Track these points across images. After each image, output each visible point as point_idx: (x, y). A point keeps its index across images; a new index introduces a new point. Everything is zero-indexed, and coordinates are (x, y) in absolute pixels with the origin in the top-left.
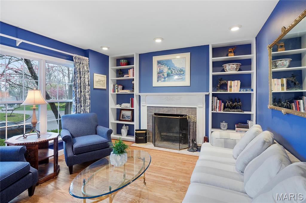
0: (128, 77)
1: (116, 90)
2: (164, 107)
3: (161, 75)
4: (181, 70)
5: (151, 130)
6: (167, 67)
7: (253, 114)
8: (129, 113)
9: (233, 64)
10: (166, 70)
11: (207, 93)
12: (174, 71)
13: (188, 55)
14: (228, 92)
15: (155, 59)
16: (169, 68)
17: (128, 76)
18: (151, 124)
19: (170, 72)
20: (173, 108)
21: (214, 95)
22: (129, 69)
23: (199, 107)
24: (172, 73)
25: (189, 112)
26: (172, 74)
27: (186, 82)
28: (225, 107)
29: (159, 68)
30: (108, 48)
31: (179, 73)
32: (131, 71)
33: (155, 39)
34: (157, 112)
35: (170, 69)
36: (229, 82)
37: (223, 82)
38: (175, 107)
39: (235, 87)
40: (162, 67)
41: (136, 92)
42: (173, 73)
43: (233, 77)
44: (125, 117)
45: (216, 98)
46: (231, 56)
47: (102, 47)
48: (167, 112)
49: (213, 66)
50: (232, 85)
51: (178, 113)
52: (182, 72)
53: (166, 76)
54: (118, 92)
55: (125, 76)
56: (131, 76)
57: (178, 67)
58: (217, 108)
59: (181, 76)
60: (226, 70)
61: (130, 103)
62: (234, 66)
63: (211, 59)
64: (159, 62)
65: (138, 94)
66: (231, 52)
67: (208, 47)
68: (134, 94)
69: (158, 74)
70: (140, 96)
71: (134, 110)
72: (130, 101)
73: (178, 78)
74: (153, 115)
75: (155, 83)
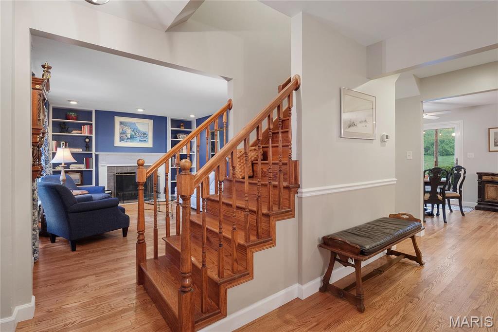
0: (82, 133)
2: (127, 166)
3: (124, 135)
4: (144, 134)
6: (131, 128)
7: (194, 168)
8: (77, 176)
10: (129, 132)
12: (137, 133)
13: (151, 122)
14: (181, 153)
15: (118, 120)
16: (132, 130)
17: (80, 132)
18: (112, 184)
19: (133, 133)
22: (84, 124)
24: (135, 135)
26: (136, 136)
27: (150, 144)
29: (121, 129)
32: (86, 128)
33: (137, 109)
34: (119, 171)
39: (184, 150)
40: (124, 128)
41: (93, 152)
42: (137, 135)
45: (173, 157)
46: (182, 129)
47: (70, 101)
48: (131, 171)
49: (172, 134)
52: (146, 135)
53: (129, 137)
56: (87, 132)
57: (141, 130)
58: (174, 164)
59: (144, 139)
60: (180, 138)
61: (83, 164)
63: (169, 129)
64: (121, 123)
65: (97, 153)
66: (182, 126)
67: (166, 118)
68: (91, 154)
69: (120, 134)
70: (97, 156)
71: (91, 171)
72: (85, 162)
73: (141, 140)
74: (114, 175)
75: (117, 143)
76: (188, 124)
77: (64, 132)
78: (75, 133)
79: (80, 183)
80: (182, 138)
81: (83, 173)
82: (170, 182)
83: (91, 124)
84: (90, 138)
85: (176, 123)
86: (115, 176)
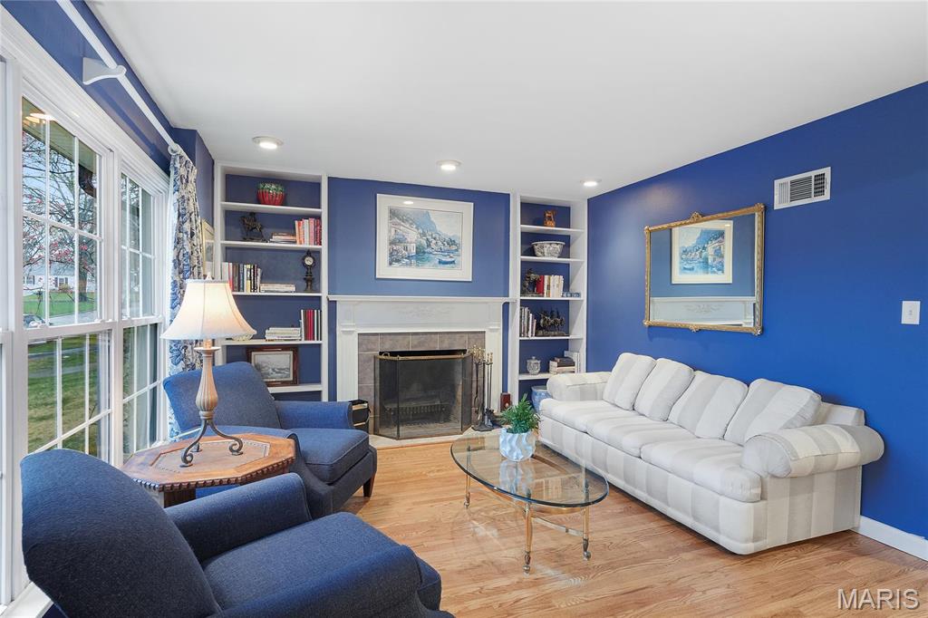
0: (295, 242)
1: (247, 284)
2: (408, 334)
3: (399, 247)
4: (452, 242)
5: (370, 397)
6: (417, 228)
7: (580, 340)
8: (285, 360)
9: (557, 244)
10: (413, 236)
11: (505, 300)
12: (434, 242)
13: (467, 208)
14: (545, 298)
15: (384, 202)
16: (421, 231)
17: (291, 238)
18: (370, 383)
19: (423, 242)
20: (433, 336)
21: (523, 303)
23: (491, 330)
24: (429, 246)
25: (469, 343)
26: (429, 250)
27: (464, 271)
28: (539, 327)
29: (393, 230)
30: (280, 144)
31: (447, 247)
32: (306, 227)
33: (440, 163)
34: (388, 347)
35: (424, 234)
36: (546, 277)
37: (533, 276)
38: (436, 333)
39: (553, 289)
40: (402, 228)
41: (324, 293)
42: (433, 246)
43: (552, 268)
44: (268, 374)
45: (526, 309)
46: (550, 228)
47: (257, 139)
48: (416, 346)
49: (522, 241)
50: (551, 285)
51: (446, 347)
52: (454, 248)
53: (414, 252)
54: (254, 288)
55: (275, 238)
56: (307, 239)
57: (444, 233)
58: (528, 330)
59: (451, 257)
60: (543, 253)
61: (299, 326)
62: (558, 246)
63: (517, 227)
64: (393, 213)
65: (332, 298)
66: (550, 218)
67: (505, 198)
68: (320, 297)
69: (391, 244)
70: (332, 305)
71: (320, 345)
72: (302, 321)
73: (444, 259)
74: (375, 357)
75: (384, 270)
76: (562, 214)
77: (252, 240)
78: (278, 241)
79: (291, 379)
80: (548, 253)
81: (300, 349)
82: (515, 378)
83: (318, 217)
84: (315, 254)
85: (534, 211)
86: (378, 362)
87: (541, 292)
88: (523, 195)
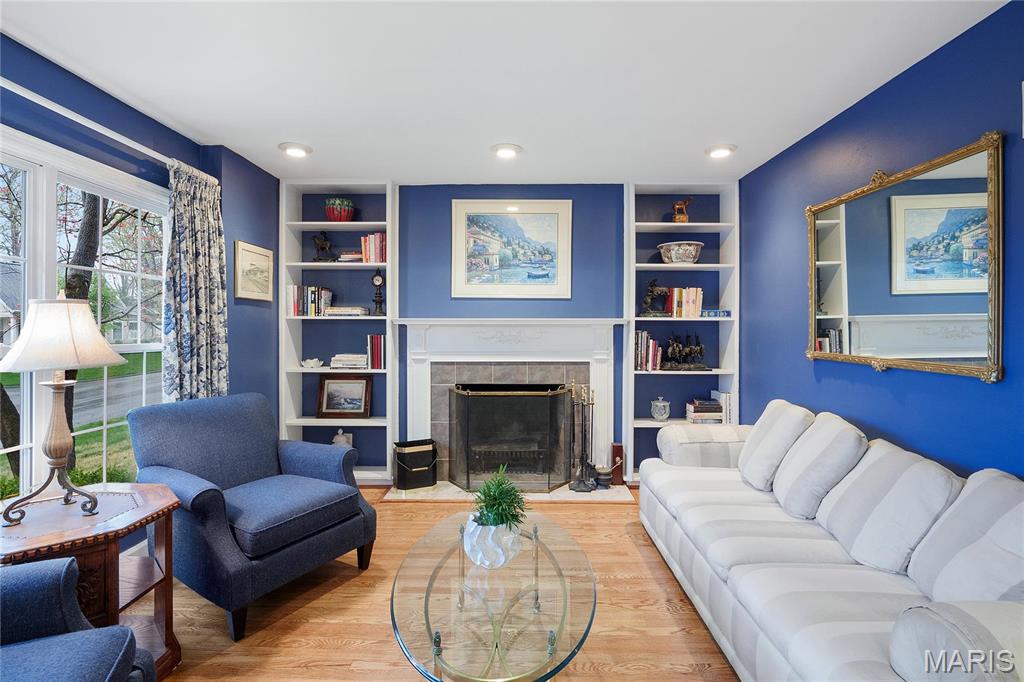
0: (361, 260)
1: (312, 307)
2: (491, 363)
3: (480, 260)
4: (545, 252)
5: (444, 439)
6: (501, 236)
8: (357, 389)
9: (690, 245)
10: (495, 247)
11: (618, 321)
12: (522, 251)
13: (564, 207)
14: (675, 318)
15: (461, 209)
16: (505, 239)
17: (359, 256)
18: (445, 421)
19: (508, 252)
20: (520, 366)
21: (639, 326)
22: (366, 233)
23: (597, 360)
24: (515, 256)
25: (568, 377)
26: (516, 262)
27: (560, 287)
28: (665, 359)
29: (472, 240)
30: (308, 150)
31: (539, 257)
32: (371, 244)
33: (495, 148)
34: (466, 379)
35: (508, 244)
36: (676, 291)
37: (659, 290)
38: (525, 363)
39: (689, 306)
40: (482, 237)
41: (392, 314)
42: (521, 257)
43: (685, 279)
44: (340, 404)
45: (645, 334)
46: (682, 223)
47: (283, 146)
48: (499, 379)
49: (639, 246)
50: (684, 301)
51: (537, 380)
52: (547, 257)
53: (497, 264)
54: (318, 312)
55: (344, 257)
56: (373, 257)
57: (534, 239)
58: (647, 361)
59: (544, 270)
60: (670, 258)
61: (366, 353)
62: (691, 248)
63: (631, 226)
64: (472, 221)
65: (403, 321)
66: (681, 211)
67: (618, 189)
68: (385, 320)
69: (469, 257)
70: (403, 329)
71: (385, 374)
72: (369, 348)
73: (535, 272)
74: (450, 391)
75: (462, 285)
76: (705, 205)
78: (346, 261)
79: (362, 411)
80: (680, 257)
81: (375, 379)
82: (630, 423)
83: (383, 232)
84: (381, 272)
86: (454, 396)
87: (668, 310)
88: (639, 183)
